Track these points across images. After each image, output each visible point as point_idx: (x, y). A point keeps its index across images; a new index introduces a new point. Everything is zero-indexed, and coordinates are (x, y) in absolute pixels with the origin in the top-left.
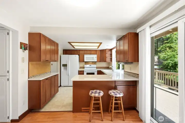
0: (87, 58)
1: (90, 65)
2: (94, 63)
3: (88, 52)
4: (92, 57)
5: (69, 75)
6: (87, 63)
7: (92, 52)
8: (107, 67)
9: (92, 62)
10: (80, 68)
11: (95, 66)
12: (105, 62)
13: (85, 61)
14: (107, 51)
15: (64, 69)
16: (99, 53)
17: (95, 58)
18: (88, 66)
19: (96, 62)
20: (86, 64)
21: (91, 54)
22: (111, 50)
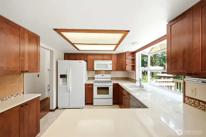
0: (98, 65)
1: (103, 75)
2: (108, 72)
3: (100, 57)
4: (105, 64)
5: (70, 91)
6: (97, 72)
7: (106, 57)
8: (125, 78)
9: (105, 71)
10: (89, 78)
11: (109, 76)
12: (124, 71)
13: (95, 69)
14: (127, 54)
15: (64, 82)
16: (115, 58)
17: (109, 65)
18: (99, 76)
19: (111, 71)
20: (96, 74)
21: (104, 60)
22: (133, 54)
